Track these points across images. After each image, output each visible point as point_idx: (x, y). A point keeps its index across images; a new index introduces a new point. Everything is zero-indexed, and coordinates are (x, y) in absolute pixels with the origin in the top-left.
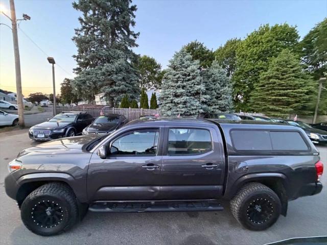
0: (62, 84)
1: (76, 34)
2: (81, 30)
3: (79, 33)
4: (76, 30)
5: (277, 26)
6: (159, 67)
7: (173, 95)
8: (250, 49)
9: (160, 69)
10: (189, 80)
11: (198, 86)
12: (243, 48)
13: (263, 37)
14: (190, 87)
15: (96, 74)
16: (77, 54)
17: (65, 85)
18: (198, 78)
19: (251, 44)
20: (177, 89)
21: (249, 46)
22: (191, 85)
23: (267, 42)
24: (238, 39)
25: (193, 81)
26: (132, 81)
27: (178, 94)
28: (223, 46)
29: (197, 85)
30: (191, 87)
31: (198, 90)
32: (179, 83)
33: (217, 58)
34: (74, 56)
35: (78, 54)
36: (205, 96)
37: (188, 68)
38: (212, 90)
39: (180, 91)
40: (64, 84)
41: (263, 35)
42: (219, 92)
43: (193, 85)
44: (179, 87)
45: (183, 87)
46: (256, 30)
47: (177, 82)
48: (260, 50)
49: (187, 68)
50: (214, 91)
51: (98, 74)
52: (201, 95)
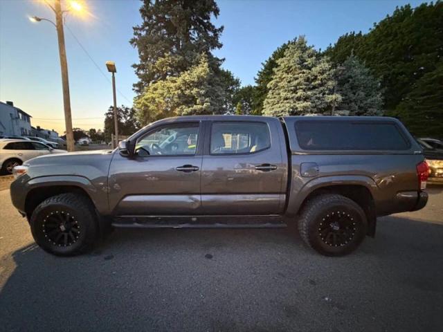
0: (107, 114)
1: (135, 34)
2: (142, 29)
3: (139, 32)
4: (134, 29)
5: (424, 6)
6: (237, 83)
7: (289, 112)
8: (380, 46)
9: (239, 86)
10: (314, 88)
11: (330, 96)
12: (368, 45)
13: (402, 24)
14: (317, 98)
15: (168, 88)
16: (138, 62)
17: (110, 116)
18: (331, 84)
19: (383, 38)
20: (295, 102)
21: (378, 41)
22: (318, 95)
23: (411, 32)
24: (357, 33)
25: (322, 88)
26: (218, 96)
27: (299, 109)
28: (333, 46)
29: (328, 94)
30: (319, 98)
31: (331, 102)
32: (300, 93)
33: (354, 52)
34: (134, 66)
35: (140, 63)
36: (341, 112)
37: (313, 69)
38: (351, 102)
39: (302, 105)
40: (109, 113)
41: (402, 21)
42: (362, 105)
43: (321, 95)
44: (299, 99)
45: (306, 99)
46: (390, 16)
47: (295, 91)
48: (399, 45)
49: (310, 69)
50: (353, 103)
51: (171, 88)
52: (333, 110)
